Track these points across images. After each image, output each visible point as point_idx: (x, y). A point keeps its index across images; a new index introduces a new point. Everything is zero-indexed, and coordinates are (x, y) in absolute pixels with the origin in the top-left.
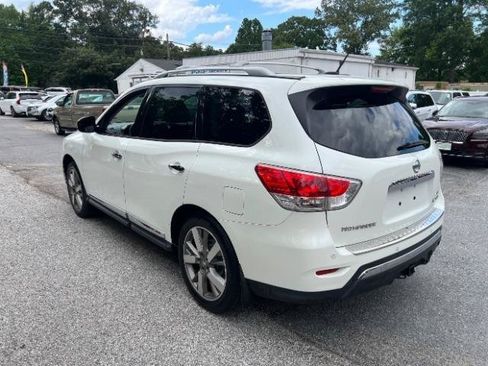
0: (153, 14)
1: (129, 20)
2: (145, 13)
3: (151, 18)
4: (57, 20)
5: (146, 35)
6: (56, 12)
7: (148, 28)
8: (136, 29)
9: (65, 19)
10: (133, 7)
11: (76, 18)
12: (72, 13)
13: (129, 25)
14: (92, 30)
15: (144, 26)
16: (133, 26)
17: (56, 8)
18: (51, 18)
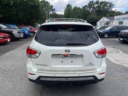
0: (113, 4)
1: (106, 7)
2: (111, 4)
3: (112, 5)
4: (88, 9)
5: (110, 10)
6: (88, 7)
7: (111, 8)
8: (108, 9)
9: (90, 9)
10: (108, 3)
11: (92, 8)
12: (92, 7)
13: (106, 8)
14: (96, 11)
15: (110, 8)
16: (107, 8)
17: (88, 6)
18: (87, 9)
